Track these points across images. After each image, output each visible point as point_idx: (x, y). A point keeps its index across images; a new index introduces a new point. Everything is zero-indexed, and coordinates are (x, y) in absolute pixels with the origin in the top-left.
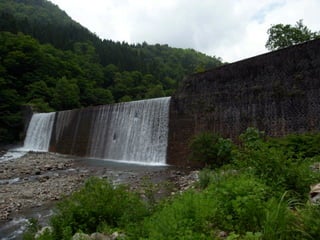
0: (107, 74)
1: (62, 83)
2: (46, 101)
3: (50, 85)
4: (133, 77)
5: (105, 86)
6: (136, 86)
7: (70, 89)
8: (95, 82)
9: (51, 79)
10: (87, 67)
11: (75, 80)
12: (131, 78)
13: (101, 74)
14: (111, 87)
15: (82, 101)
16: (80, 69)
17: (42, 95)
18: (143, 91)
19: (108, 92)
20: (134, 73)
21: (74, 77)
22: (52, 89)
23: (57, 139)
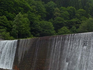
0: (48, 9)
1: (19, 17)
2: (8, 31)
3: (9, 19)
4: (69, 11)
5: (47, 18)
6: (71, 19)
7: (24, 22)
8: (40, 16)
9: (10, 14)
10: (33, 4)
11: (26, 15)
12: (67, 12)
13: (44, 10)
14: (52, 20)
15: (32, 31)
16: (29, 6)
17: (4, 26)
18: (77, 23)
19: (50, 23)
20: (69, 8)
21: (26, 12)
22: (11, 22)
23: (19, 60)
